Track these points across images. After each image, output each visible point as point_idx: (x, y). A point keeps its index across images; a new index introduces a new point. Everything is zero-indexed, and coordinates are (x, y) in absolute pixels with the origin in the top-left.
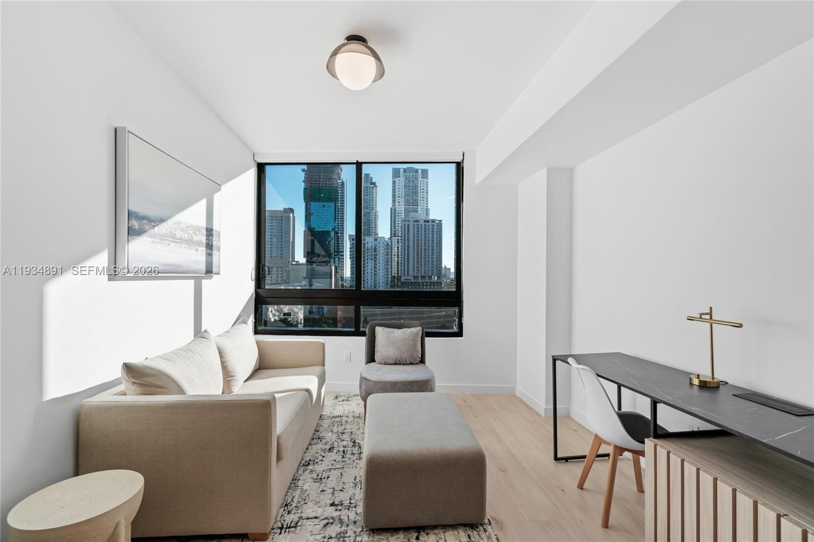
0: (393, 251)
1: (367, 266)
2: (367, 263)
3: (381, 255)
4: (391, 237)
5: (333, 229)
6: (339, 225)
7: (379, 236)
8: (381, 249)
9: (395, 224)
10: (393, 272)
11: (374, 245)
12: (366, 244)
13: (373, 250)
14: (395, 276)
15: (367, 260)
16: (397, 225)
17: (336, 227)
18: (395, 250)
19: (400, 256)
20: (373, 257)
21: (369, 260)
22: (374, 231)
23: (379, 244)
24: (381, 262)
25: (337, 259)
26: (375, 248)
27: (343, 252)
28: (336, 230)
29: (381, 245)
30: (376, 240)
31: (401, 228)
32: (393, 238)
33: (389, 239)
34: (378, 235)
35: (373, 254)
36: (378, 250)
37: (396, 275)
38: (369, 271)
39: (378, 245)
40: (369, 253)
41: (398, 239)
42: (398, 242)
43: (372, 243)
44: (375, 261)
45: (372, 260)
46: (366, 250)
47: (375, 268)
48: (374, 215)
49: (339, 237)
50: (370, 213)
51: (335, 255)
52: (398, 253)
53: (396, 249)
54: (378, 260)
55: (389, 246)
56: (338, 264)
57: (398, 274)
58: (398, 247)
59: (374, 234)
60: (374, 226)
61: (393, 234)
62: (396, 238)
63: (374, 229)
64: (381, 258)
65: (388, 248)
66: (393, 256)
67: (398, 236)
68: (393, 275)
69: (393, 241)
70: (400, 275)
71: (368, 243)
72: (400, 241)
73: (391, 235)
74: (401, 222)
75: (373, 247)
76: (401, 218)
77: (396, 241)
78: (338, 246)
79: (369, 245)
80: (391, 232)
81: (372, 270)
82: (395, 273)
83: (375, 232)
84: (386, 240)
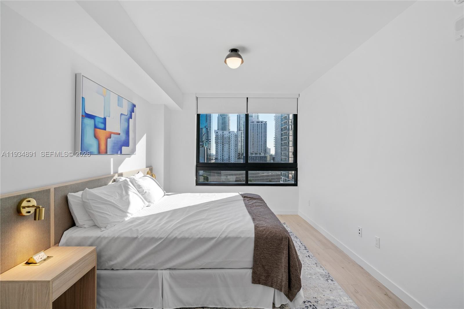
1: (225, 148)
2: (225, 146)
3: (233, 141)
4: (238, 131)
5: (205, 127)
6: (208, 125)
7: (231, 130)
8: (233, 138)
9: (240, 124)
10: (239, 151)
11: (229, 136)
12: (224, 135)
14: (239, 153)
15: (225, 144)
16: (241, 124)
17: (207, 126)
18: (239, 139)
19: (243, 142)
20: (228, 142)
21: (226, 144)
22: (228, 128)
23: (231, 135)
24: (233, 145)
25: (207, 144)
26: (229, 137)
27: (210, 139)
28: (207, 127)
29: (233, 136)
30: (229, 133)
32: (239, 132)
34: (230, 130)
35: (228, 140)
36: (231, 139)
38: (226, 150)
40: (226, 140)
41: (241, 132)
42: (241, 134)
43: (227, 134)
44: (229, 144)
45: (227, 144)
46: (224, 138)
47: (229, 148)
48: (228, 119)
49: (208, 131)
50: (225, 118)
51: (206, 141)
52: (241, 140)
54: (231, 144)
55: (236, 136)
56: (208, 146)
57: (241, 151)
58: (241, 137)
60: (228, 125)
61: (239, 129)
62: (240, 132)
63: (228, 126)
64: (233, 143)
65: (236, 137)
66: (239, 142)
67: (241, 131)
68: (239, 152)
71: (225, 135)
72: (243, 133)
74: (243, 123)
75: (228, 137)
76: (243, 121)
77: (240, 133)
78: (208, 136)
79: (226, 136)
80: (237, 128)
81: (227, 149)
82: (240, 151)
84: (235, 133)
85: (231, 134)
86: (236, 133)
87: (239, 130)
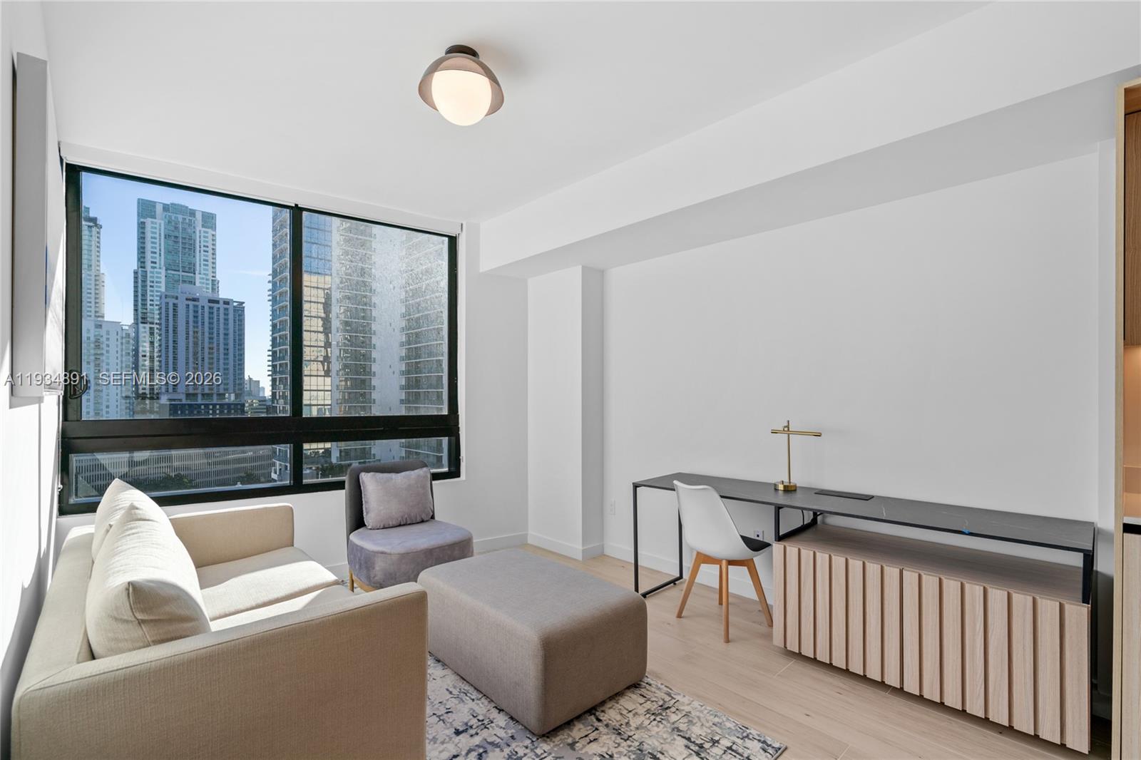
0: (141, 349)
3: (112, 355)
4: (136, 323)
7: (106, 319)
9: (144, 300)
11: (95, 336)
13: (92, 345)
16: (149, 303)
18: (145, 347)
19: (156, 359)
22: (92, 309)
29: (113, 337)
30: (100, 327)
31: (160, 309)
32: (141, 326)
33: (130, 326)
34: (103, 317)
35: (92, 352)
36: (104, 346)
37: (147, 392)
39: (105, 337)
41: (151, 328)
42: (152, 334)
44: (97, 365)
48: (93, 278)
52: (152, 352)
53: (147, 345)
54: (104, 365)
55: (130, 340)
57: (152, 389)
58: (152, 343)
59: (93, 314)
61: (141, 317)
62: (148, 326)
64: (113, 361)
65: (128, 342)
66: (141, 359)
67: (152, 323)
68: (141, 391)
69: (141, 330)
70: (156, 391)
72: (156, 331)
73: (136, 319)
74: (158, 298)
75: (92, 339)
76: (157, 291)
77: (148, 330)
80: (136, 315)
83: (96, 312)
84: (124, 327)
85: (108, 333)
86: (127, 328)
87: (140, 320)
